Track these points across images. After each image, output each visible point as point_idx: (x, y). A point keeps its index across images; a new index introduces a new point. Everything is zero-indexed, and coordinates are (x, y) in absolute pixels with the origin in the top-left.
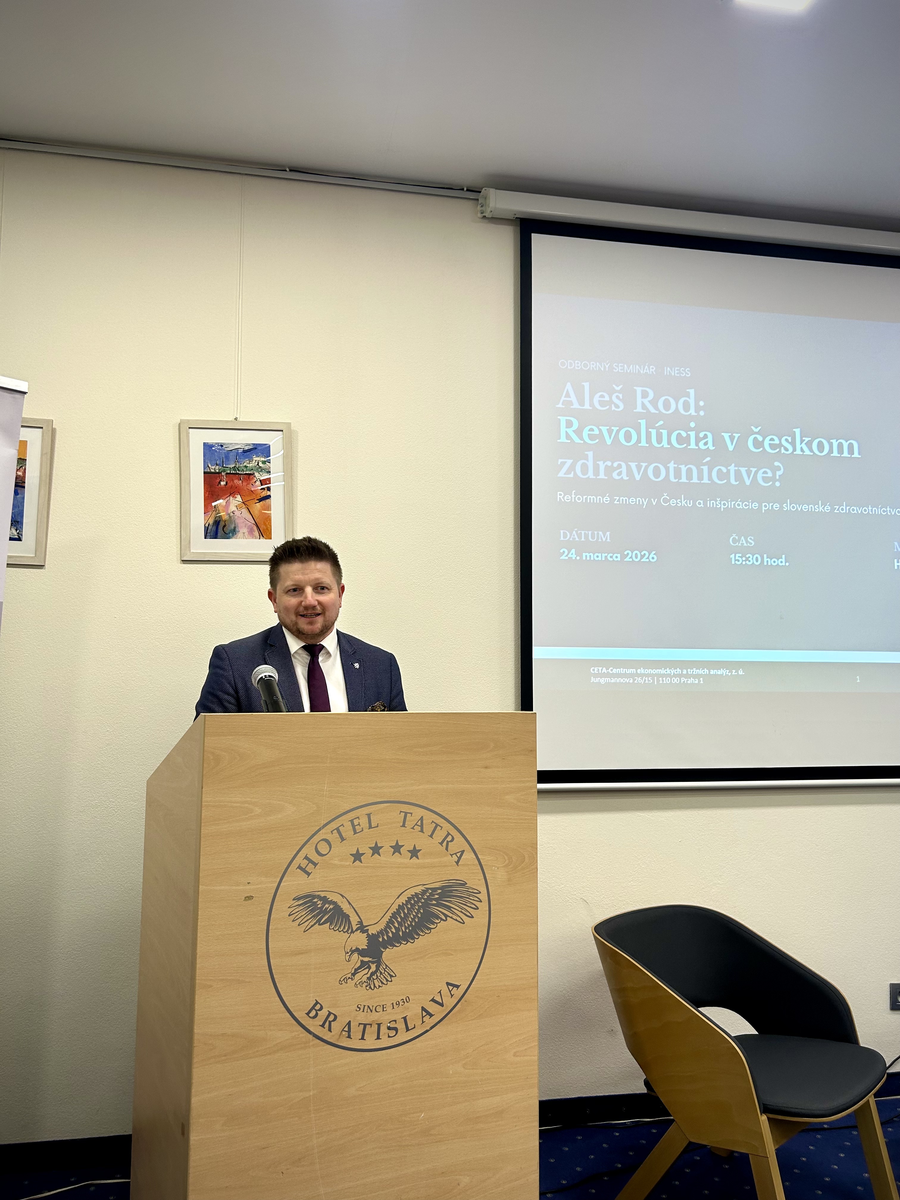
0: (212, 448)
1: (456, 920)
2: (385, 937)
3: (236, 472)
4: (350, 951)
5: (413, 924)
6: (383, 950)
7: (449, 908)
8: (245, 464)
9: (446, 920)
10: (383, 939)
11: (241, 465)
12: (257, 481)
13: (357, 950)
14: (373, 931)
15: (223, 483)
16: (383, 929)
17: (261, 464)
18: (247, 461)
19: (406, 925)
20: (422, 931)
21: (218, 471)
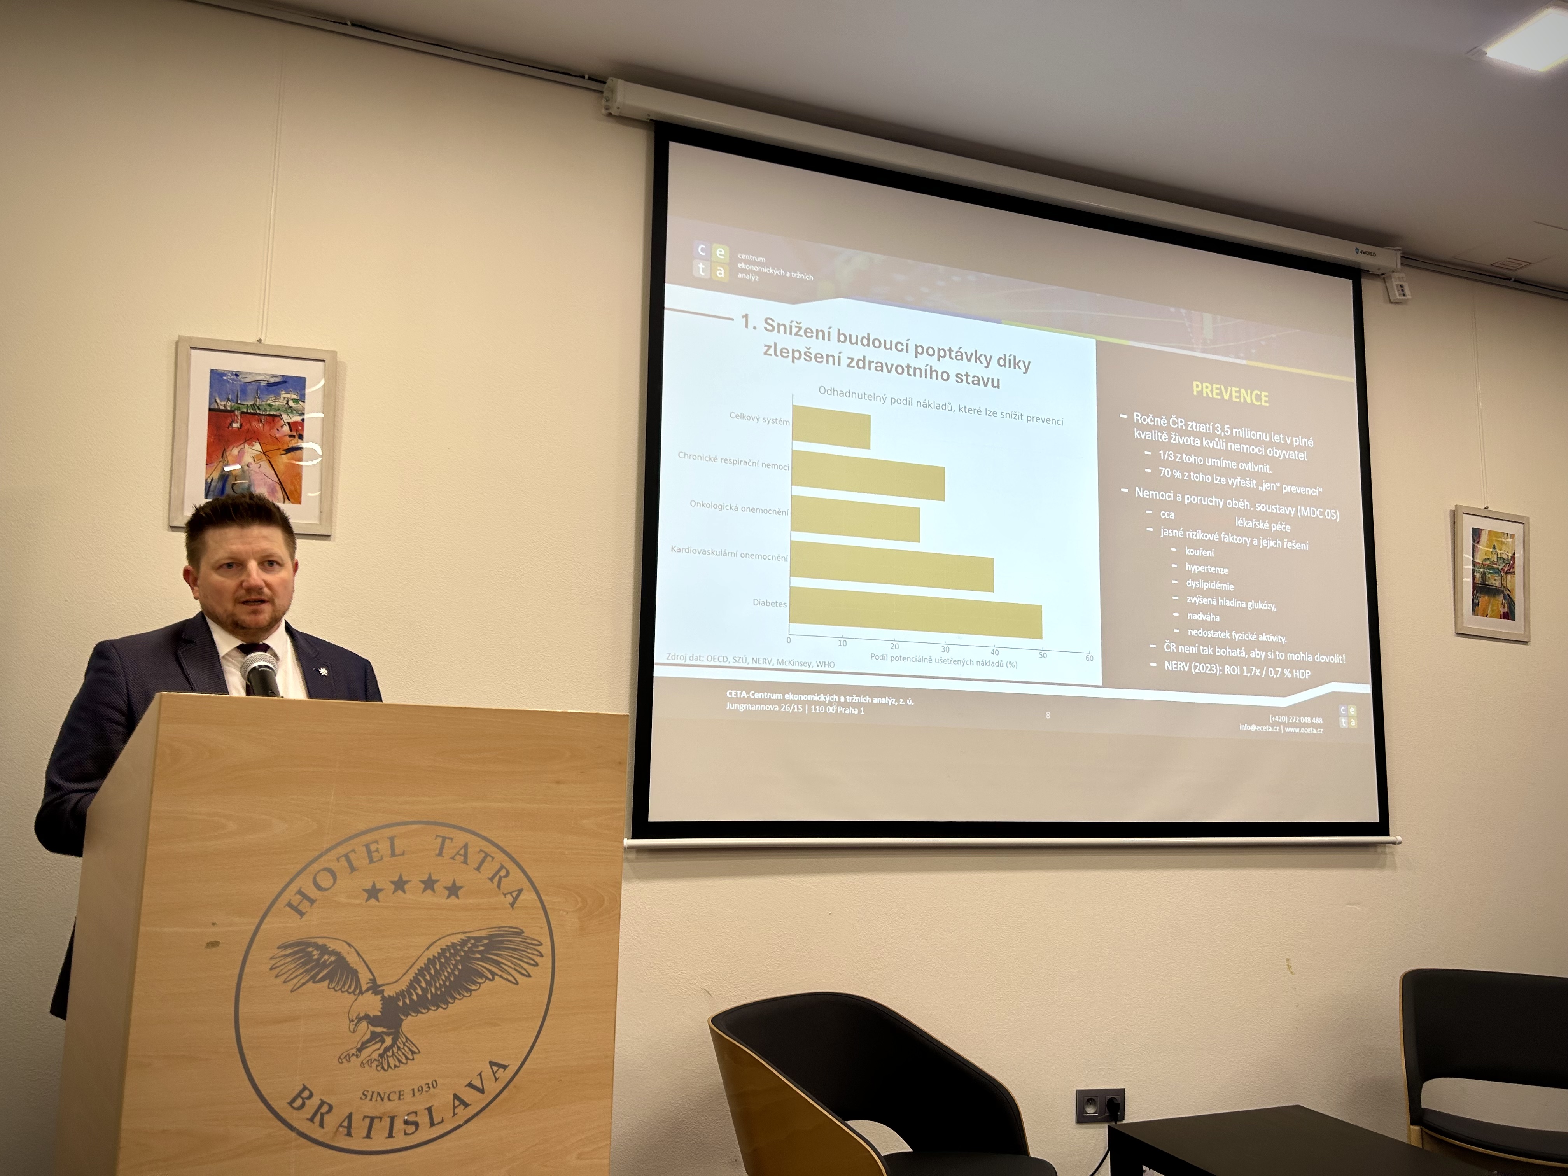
0: (222, 377)
1: (507, 980)
2: (408, 1001)
3: (255, 412)
4: (356, 1019)
5: (448, 984)
6: (403, 1017)
7: (498, 964)
8: (269, 402)
9: (494, 979)
10: (404, 1002)
11: (263, 403)
12: (285, 426)
13: (366, 1017)
14: (390, 992)
15: (236, 425)
16: (405, 990)
17: (291, 403)
18: (271, 398)
19: (438, 985)
20: (460, 994)
21: (229, 408)
